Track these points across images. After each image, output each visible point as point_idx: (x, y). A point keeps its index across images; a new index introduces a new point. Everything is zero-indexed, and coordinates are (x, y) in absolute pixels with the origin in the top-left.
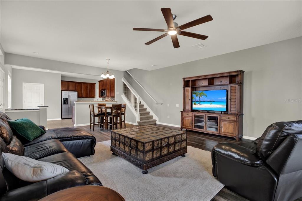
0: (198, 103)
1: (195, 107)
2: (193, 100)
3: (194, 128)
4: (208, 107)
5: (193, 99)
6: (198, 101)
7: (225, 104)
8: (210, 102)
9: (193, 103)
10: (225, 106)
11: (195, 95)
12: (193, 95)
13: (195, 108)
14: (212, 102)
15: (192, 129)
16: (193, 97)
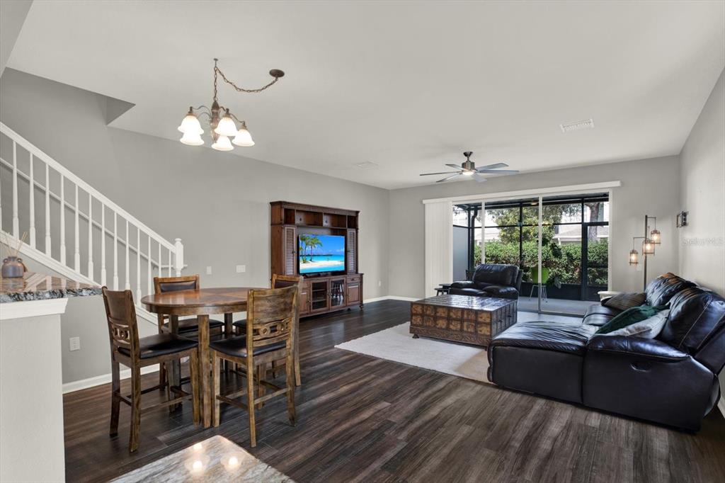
0: (308, 258)
1: (304, 267)
2: (300, 254)
3: (312, 310)
4: (326, 266)
5: (300, 251)
6: (309, 255)
7: (343, 259)
8: (326, 257)
9: (301, 259)
10: (343, 263)
11: (304, 243)
12: (300, 241)
13: (305, 269)
14: (329, 257)
15: (311, 313)
16: (300, 246)
